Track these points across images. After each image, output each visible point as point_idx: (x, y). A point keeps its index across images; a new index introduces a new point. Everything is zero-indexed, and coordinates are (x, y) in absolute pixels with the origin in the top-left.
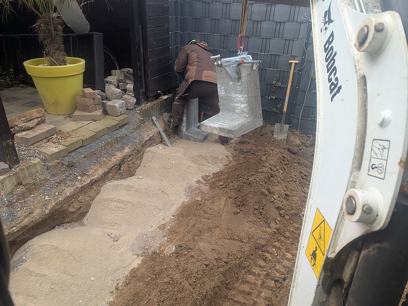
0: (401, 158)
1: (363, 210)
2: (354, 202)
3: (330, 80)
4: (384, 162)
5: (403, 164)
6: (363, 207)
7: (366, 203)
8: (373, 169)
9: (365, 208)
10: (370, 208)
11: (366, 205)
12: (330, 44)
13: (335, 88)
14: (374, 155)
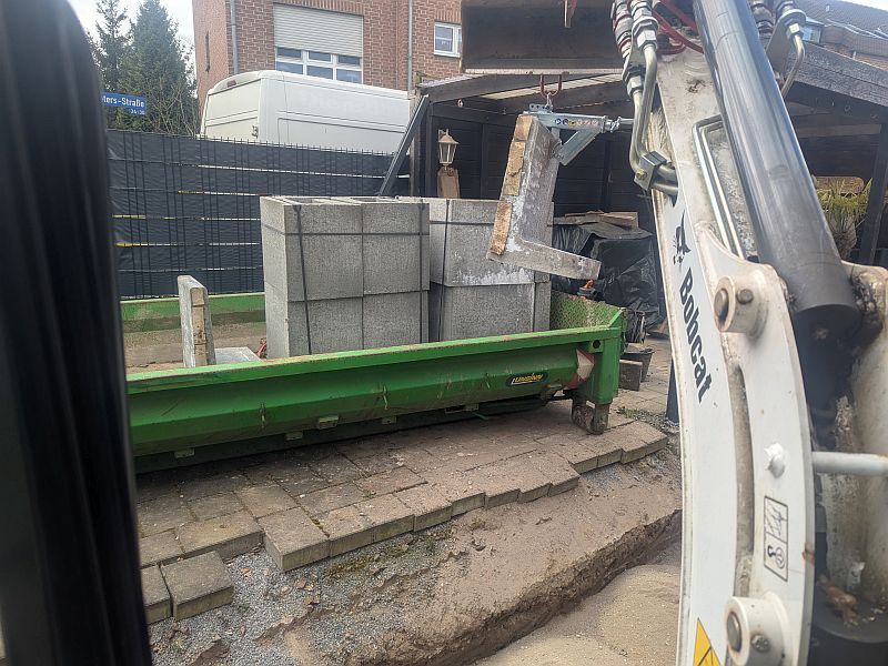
0: (806, 545)
1: (752, 645)
2: (737, 625)
3: (694, 360)
4: (783, 546)
5: (811, 557)
6: (752, 639)
7: (758, 630)
8: (770, 555)
9: (755, 641)
10: (766, 640)
11: (759, 634)
12: (688, 291)
13: (703, 379)
14: (768, 529)
